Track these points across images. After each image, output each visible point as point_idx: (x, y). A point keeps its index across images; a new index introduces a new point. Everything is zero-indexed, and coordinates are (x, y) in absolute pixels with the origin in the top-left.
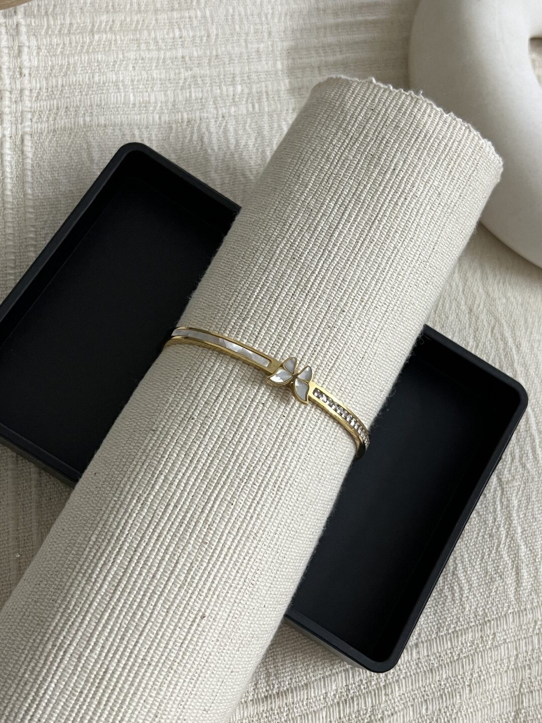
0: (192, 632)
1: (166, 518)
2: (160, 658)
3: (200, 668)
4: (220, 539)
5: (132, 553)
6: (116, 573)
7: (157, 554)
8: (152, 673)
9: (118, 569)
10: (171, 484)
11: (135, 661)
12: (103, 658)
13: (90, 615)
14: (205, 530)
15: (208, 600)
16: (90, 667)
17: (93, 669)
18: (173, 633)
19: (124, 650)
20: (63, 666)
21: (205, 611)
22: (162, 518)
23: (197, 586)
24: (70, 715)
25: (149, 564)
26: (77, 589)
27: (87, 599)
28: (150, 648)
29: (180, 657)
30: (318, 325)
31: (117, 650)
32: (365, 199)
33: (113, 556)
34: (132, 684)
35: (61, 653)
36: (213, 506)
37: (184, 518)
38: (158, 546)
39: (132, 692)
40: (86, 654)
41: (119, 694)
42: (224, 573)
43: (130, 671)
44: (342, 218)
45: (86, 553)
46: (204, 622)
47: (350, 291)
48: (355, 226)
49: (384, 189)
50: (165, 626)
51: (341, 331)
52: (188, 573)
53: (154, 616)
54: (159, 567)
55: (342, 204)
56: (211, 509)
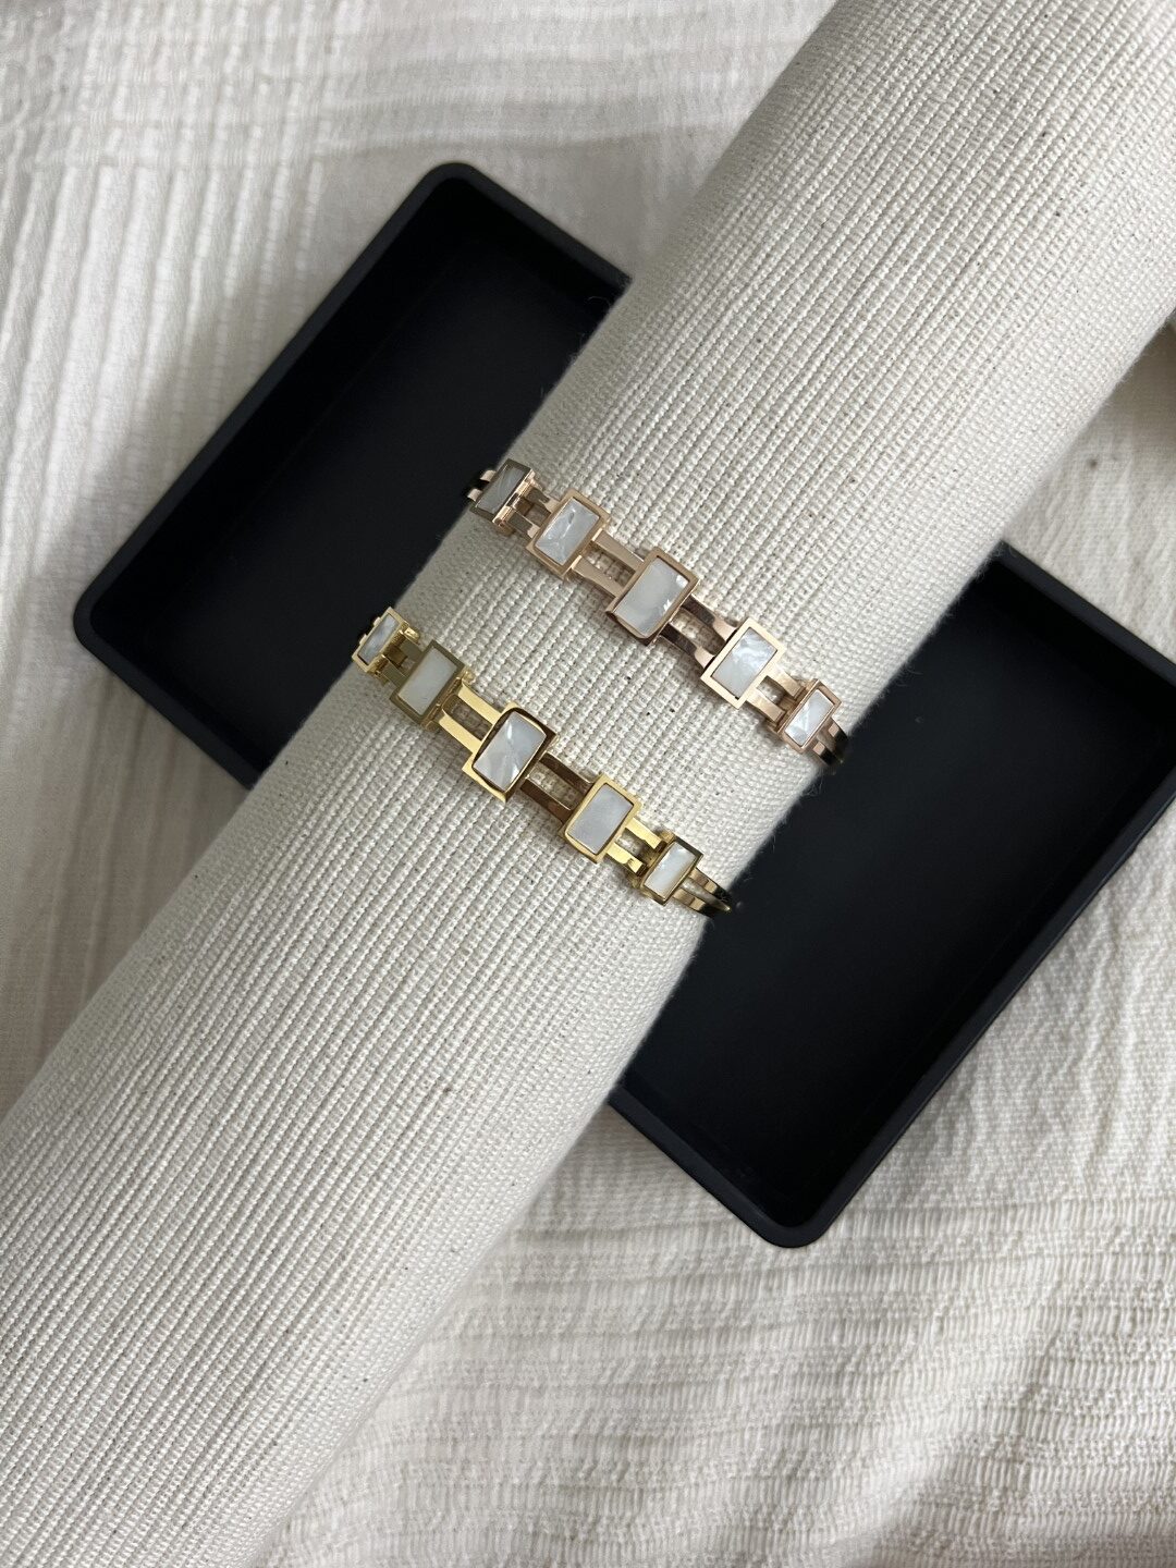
0: (424, 1116)
1: (393, 891)
2: (357, 1155)
3: (441, 1181)
4: (498, 947)
5: (320, 949)
6: (288, 983)
7: (367, 959)
8: (339, 1180)
9: (291, 976)
10: (413, 823)
11: (308, 1152)
12: (250, 1135)
13: (234, 1052)
14: (469, 926)
15: (461, 1061)
16: (228, 1146)
17: (232, 1150)
18: (385, 1112)
19: (290, 1129)
20: (183, 1133)
21: (454, 1081)
22: (385, 888)
23: (439, 1033)
24: (188, 1221)
25: (350, 976)
26: (219, 998)
27: (233, 1021)
28: (337, 1134)
29: (397, 1160)
30: (784, 509)
31: (277, 1126)
32: (955, 208)
33: (286, 949)
34: (298, 1193)
35: (183, 1111)
36: (490, 881)
37: (428, 897)
38: (370, 944)
39: (298, 1206)
40: (224, 1122)
41: (275, 1203)
42: (500, 1013)
43: (297, 1169)
44: (890, 251)
45: (242, 929)
46: (448, 1101)
47: (877, 433)
48: (919, 273)
49: (1007, 185)
50: (369, 1099)
51: (837, 529)
52: (425, 1004)
53: (350, 1077)
54: (367, 985)
55: (898, 216)
56: (486, 886)
